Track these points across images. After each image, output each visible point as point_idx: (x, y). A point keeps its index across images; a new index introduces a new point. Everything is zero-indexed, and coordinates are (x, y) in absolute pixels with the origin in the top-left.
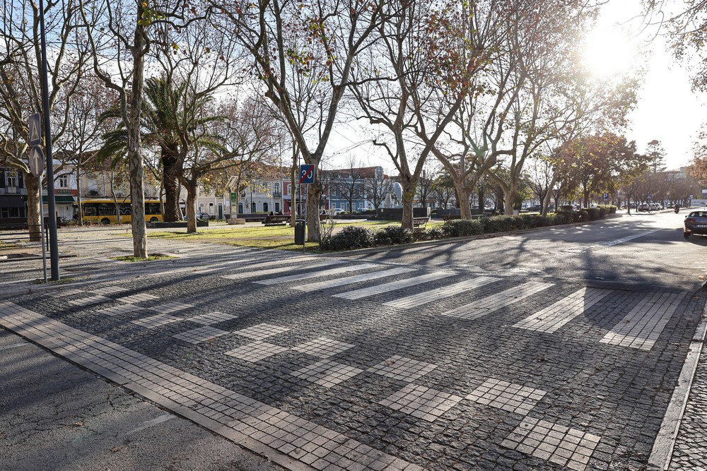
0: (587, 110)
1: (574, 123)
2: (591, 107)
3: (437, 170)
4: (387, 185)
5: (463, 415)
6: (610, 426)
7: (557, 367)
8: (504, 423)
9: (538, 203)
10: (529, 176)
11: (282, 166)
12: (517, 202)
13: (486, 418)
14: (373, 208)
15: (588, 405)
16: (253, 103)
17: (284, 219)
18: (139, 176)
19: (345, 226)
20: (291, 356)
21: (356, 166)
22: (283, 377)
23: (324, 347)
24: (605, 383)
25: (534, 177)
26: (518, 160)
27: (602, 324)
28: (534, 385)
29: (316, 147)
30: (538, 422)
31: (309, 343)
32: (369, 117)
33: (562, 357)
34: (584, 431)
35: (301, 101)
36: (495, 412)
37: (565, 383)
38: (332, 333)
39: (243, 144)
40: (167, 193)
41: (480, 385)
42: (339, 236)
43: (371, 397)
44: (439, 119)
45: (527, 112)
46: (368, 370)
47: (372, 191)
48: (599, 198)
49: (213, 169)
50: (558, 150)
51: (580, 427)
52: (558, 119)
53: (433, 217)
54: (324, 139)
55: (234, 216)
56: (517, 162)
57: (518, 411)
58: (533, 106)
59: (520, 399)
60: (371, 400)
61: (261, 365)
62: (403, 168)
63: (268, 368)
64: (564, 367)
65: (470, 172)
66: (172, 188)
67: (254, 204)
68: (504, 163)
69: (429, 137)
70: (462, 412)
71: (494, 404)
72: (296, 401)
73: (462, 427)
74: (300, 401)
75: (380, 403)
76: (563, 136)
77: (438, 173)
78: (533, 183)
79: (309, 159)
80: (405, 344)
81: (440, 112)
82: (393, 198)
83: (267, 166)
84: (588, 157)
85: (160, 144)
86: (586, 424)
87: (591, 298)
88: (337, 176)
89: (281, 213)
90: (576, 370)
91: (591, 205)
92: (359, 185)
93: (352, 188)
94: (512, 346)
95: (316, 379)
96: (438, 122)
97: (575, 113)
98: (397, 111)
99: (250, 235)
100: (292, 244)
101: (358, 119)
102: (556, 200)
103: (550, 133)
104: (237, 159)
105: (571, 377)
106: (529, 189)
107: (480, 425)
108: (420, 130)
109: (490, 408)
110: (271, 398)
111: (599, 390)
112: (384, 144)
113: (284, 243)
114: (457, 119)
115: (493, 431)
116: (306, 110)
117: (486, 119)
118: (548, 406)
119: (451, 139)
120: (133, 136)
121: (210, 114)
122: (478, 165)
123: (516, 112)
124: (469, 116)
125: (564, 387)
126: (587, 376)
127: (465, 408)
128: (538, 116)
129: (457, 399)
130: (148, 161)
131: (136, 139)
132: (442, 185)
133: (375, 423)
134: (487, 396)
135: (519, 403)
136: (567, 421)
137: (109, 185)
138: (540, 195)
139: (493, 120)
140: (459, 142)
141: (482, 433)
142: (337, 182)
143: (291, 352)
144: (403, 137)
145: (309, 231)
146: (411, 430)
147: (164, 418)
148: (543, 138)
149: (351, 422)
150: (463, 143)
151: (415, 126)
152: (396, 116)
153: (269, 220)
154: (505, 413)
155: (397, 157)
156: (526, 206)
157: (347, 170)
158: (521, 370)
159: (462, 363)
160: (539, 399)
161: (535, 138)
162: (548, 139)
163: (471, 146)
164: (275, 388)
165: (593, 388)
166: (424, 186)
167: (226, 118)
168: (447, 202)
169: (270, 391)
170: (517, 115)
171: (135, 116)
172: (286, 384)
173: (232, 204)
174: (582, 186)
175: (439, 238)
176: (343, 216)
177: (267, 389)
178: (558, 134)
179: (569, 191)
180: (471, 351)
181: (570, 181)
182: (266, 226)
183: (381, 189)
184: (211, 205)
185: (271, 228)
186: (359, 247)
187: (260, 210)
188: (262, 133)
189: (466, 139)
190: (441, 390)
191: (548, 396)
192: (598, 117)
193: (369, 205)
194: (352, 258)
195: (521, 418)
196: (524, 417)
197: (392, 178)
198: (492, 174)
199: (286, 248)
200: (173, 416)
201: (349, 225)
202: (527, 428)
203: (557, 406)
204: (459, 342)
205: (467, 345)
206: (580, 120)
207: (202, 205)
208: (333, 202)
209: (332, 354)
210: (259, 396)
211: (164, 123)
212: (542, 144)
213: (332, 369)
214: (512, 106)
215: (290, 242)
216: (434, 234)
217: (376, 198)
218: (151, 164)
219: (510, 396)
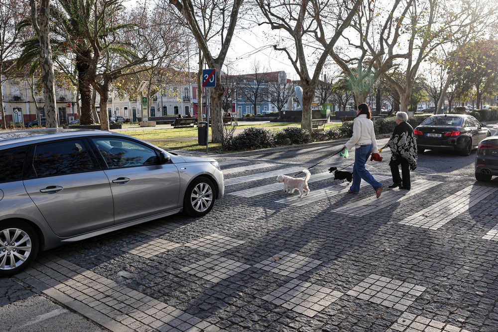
0: (482, 14)
1: (469, 26)
2: (486, 11)
3: (337, 74)
4: (289, 88)
5: (343, 310)
6: (486, 323)
7: (438, 263)
8: (382, 318)
9: (432, 105)
10: (425, 79)
11: (191, 71)
12: (413, 105)
13: (364, 314)
14: (277, 111)
15: (467, 301)
16: (161, 10)
17: (191, 121)
18: (50, 81)
19: (246, 127)
20: (183, 252)
21: (260, 71)
22: (173, 272)
23: (215, 243)
24: (484, 280)
25: (429, 80)
26: (414, 63)
27: (486, 221)
28: (415, 281)
29: (218, 52)
30: (416, 317)
31: (202, 240)
32: (271, 23)
33: (444, 253)
34: (461, 327)
35: (206, 8)
36: (374, 307)
37: (445, 279)
38: (224, 229)
39: (153, 50)
40: (82, 98)
41: (362, 280)
42: (241, 138)
43: (255, 292)
44: (338, 25)
45: (423, 16)
46: (255, 266)
47: (276, 94)
48: (492, 100)
49: (124, 75)
50: (452, 54)
51: (457, 323)
52: (453, 23)
53: (332, 119)
54: (226, 44)
55: (145, 119)
56: (412, 66)
57: (397, 306)
58: (429, 11)
59: (400, 294)
60: (255, 296)
61: (153, 260)
62: (303, 72)
63: (160, 263)
64: (446, 263)
65: (367, 75)
66: (87, 93)
67: (165, 107)
68: (400, 66)
69: (328, 42)
70: (342, 307)
71: (374, 300)
72: (183, 296)
73: (341, 322)
74: (188, 296)
75: (264, 298)
76: (457, 39)
77: (338, 77)
78: (428, 86)
79: (212, 64)
80: (293, 240)
81: (340, 18)
82: (295, 100)
83: (176, 71)
84: (480, 60)
85: (74, 52)
86: (463, 320)
87: (477, 196)
88: (242, 81)
89: (189, 116)
90: (457, 266)
91: (483, 106)
92: (263, 89)
93: (257, 92)
94: (397, 243)
95: (205, 274)
96: (337, 27)
97: (470, 17)
98: (296, 17)
99: (158, 137)
100: (197, 145)
101: (259, 25)
102: (450, 102)
103: (445, 37)
104: (148, 64)
105: (451, 273)
106: (424, 92)
107: (359, 320)
108: (319, 36)
109: (370, 304)
110: (160, 292)
111: (478, 286)
112: (284, 49)
113: (190, 144)
114: (356, 23)
115: (371, 326)
116: (211, 17)
117: (383, 24)
118: (427, 302)
119: (350, 44)
120: (43, 43)
121: (121, 22)
122: (376, 68)
123: (413, 17)
124: (367, 21)
125: (444, 283)
126: (468, 272)
127: (346, 303)
128: (434, 20)
129: (338, 294)
130: (65, 68)
131: (46, 45)
132: (341, 88)
133: (256, 318)
134: (368, 291)
135: (399, 299)
136: (444, 317)
137: (30, 91)
138: (434, 97)
139: (390, 24)
140: (357, 47)
141: (359, 328)
142: (243, 86)
143: (184, 248)
144: (303, 42)
145: (213, 132)
146: (291, 325)
147: (57, 312)
148: (439, 42)
149: (234, 317)
150: (361, 47)
151: (315, 32)
152: (296, 22)
153: (178, 123)
154: (384, 309)
155: (296, 61)
156: (421, 108)
157: (252, 75)
158: (403, 266)
159: (347, 259)
160: (418, 295)
161: (431, 41)
162: (442, 42)
163: (369, 51)
164: (164, 283)
165: (473, 284)
166: (325, 89)
167: (136, 25)
168: (346, 104)
169: (160, 286)
170: (414, 20)
171: (44, 23)
172: (175, 279)
173: (144, 107)
174: (475, 88)
175: (336, 139)
176: (248, 119)
177: (157, 284)
178: (453, 38)
179: (462, 92)
180: (356, 248)
181: (464, 84)
182: (175, 128)
183: (284, 93)
184: (126, 108)
185: (179, 130)
186: (259, 147)
187: (171, 113)
188: (171, 41)
189: (364, 44)
190: (323, 286)
191: (428, 292)
192: (492, 20)
193: (273, 107)
194: (252, 158)
195: (399, 314)
196: (402, 313)
197: (295, 82)
198: (389, 78)
199: (190, 148)
200: (65, 311)
201: (251, 127)
202: (405, 324)
203: (435, 302)
204: (345, 239)
205: (352, 241)
206: (475, 25)
207: (117, 109)
208: (239, 105)
209: (223, 250)
210: (148, 291)
211: (77, 30)
212: (437, 48)
213: (221, 265)
214: (408, 11)
215: (195, 143)
216: (331, 134)
217: (279, 101)
218: (68, 71)
219: (390, 292)
